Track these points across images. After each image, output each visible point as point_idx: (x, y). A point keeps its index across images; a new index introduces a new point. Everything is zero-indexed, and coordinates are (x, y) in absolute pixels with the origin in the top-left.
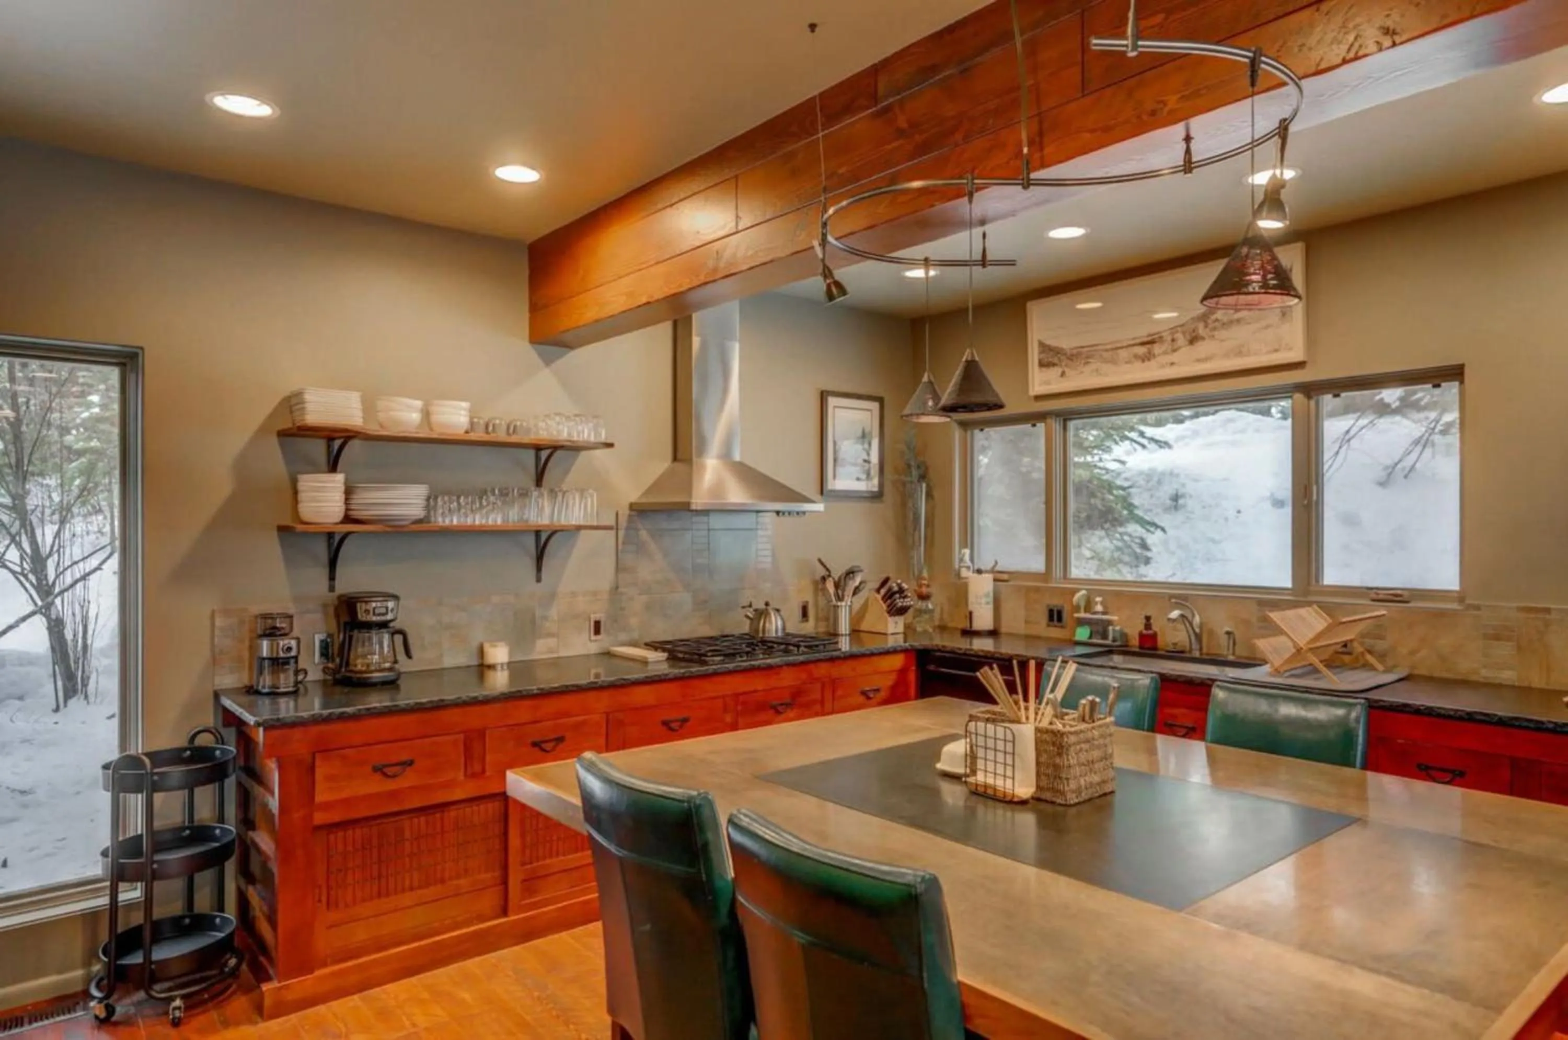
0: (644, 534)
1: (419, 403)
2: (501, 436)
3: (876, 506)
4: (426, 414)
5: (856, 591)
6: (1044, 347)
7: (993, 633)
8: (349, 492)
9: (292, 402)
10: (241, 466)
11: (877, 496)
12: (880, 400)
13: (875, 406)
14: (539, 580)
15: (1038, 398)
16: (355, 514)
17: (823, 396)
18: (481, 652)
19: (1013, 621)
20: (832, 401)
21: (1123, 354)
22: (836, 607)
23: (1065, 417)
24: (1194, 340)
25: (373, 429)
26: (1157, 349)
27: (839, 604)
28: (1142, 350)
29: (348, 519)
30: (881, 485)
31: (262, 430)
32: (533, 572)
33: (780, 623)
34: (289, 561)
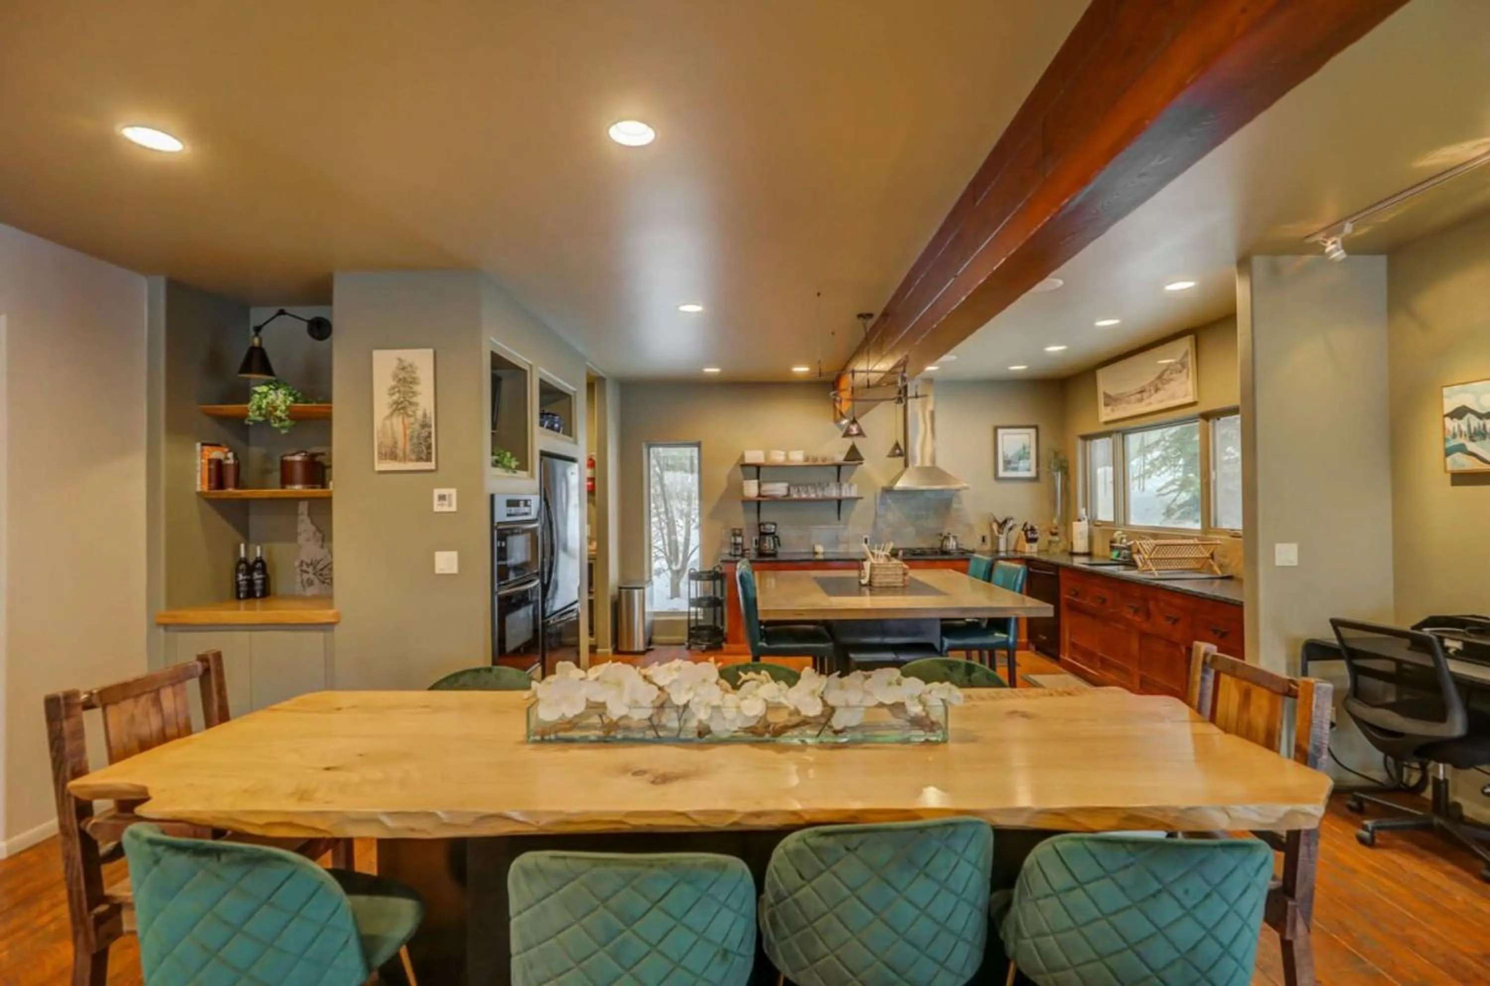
0: (889, 501)
1: (783, 453)
2: (820, 462)
3: (1036, 485)
4: (787, 456)
5: (1011, 529)
6: (1106, 396)
7: (1089, 554)
8: (759, 486)
9: (743, 457)
10: (729, 477)
11: (1036, 479)
12: (1036, 427)
13: (1032, 431)
14: (839, 519)
15: (1106, 423)
16: (763, 493)
17: (996, 429)
18: (814, 548)
19: (1100, 548)
20: (1000, 432)
21: (1133, 398)
22: (998, 538)
23: (1125, 433)
24: (1157, 390)
25: (768, 463)
26: (1145, 395)
27: (1000, 536)
28: (1139, 396)
29: (759, 495)
30: (1038, 472)
31: (736, 464)
32: (836, 515)
33: (954, 544)
34: (745, 510)
